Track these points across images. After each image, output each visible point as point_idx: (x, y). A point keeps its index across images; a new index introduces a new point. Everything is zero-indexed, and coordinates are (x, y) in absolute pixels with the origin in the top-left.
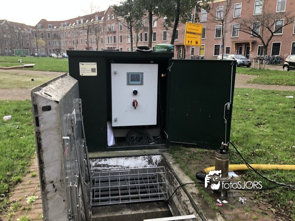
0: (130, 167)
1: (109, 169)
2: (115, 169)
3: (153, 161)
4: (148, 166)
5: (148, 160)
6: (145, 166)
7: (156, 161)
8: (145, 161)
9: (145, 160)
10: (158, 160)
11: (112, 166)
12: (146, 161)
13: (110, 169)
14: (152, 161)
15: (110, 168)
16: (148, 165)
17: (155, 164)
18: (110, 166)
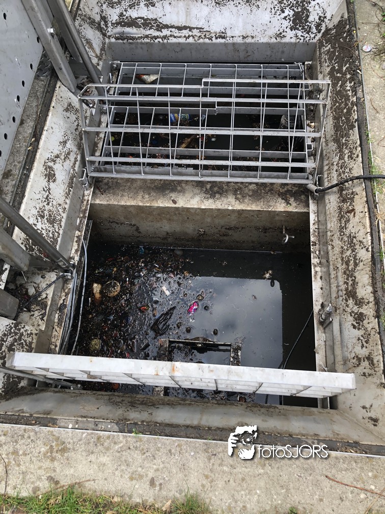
0: (229, 34)
1: (162, 35)
2: (179, 38)
3: (311, 19)
4: (290, 37)
5: (292, 13)
6: (280, 35)
7: (322, 19)
8: (283, 15)
9: (283, 12)
10: (328, 16)
11: (172, 27)
12: (285, 18)
13: (165, 37)
14: (308, 16)
15: (165, 32)
16: (288, 30)
17: (314, 30)
18: (167, 27)
